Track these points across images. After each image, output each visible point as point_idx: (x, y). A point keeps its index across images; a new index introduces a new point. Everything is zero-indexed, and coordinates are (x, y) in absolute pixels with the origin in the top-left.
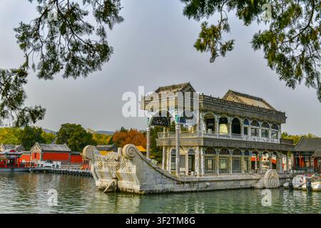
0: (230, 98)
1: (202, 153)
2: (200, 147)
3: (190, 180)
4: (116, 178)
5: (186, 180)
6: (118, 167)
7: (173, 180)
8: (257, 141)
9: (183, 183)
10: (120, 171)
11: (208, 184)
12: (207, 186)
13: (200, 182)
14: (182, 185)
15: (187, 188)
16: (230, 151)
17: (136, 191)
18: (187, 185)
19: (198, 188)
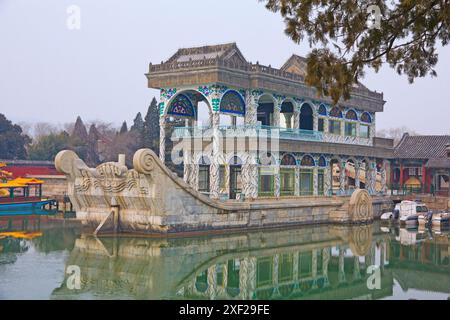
3: (238, 208)
4: (118, 206)
5: (232, 208)
6: (121, 187)
7: (213, 207)
9: (227, 212)
10: (125, 193)
11: (264, 213)
12: (264, 217)
13: (252, 210)
14: (225, 216)
15: (233, 220)
16: (296, 158)
17: (154, 227)
18: (232, 215)
19: (249, 221)
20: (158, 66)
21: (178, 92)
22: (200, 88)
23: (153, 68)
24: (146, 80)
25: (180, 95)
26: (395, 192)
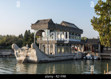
0: (63, 24)
1: (56, 46)
2: (55, 44)
3: (53, 56)
4: (27, 56)
5: (52, 56)
6: (27, 52)
7: (48, 56)
8: (73, 41)
9: (51, 57)
10: (29, 53)
11: (59, 57)
12: (59, 58)
13: (56, 57)
14: (50, 58)
15: (52, 59)
16: (65, 45)
17: (35, 61)
18: (52, 58)
19: (55, 59)
20: (34, 24)
21: (38, 30)
22: (44, 29)
23: (32, 25)
24: (31, 27)
25: (39, 31)
26: (86, 52)
